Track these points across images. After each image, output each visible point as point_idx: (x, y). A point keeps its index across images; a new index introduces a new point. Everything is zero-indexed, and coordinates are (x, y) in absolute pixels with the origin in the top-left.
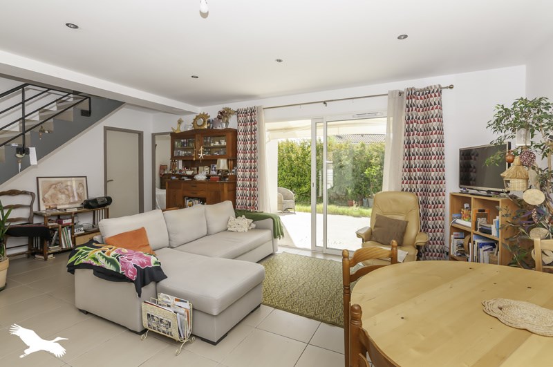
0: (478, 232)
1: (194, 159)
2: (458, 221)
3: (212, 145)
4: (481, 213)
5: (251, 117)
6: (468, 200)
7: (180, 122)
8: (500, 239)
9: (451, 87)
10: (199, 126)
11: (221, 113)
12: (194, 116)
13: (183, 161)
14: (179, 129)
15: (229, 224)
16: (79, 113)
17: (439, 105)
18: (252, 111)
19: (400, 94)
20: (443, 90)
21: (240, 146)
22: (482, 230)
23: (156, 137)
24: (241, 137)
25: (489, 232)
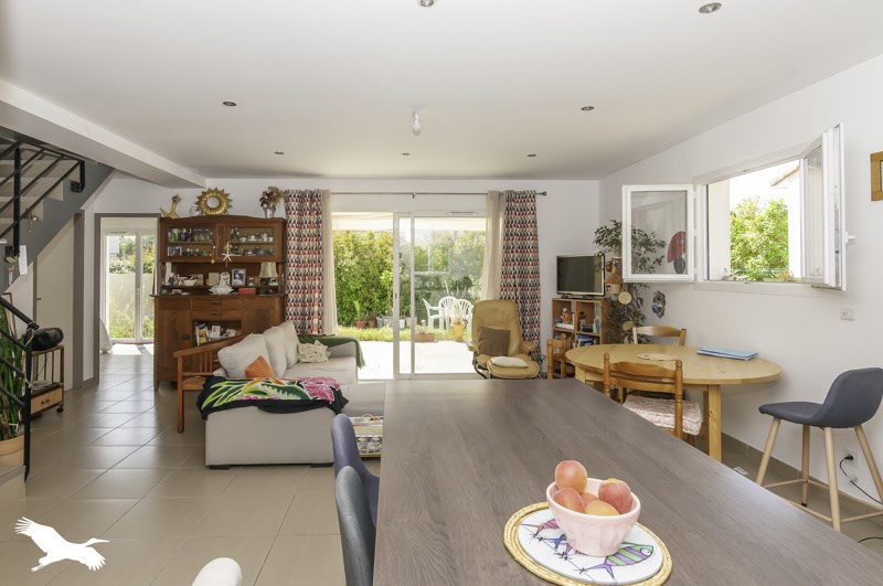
0: (581, 332)
1: (213, 261)
2: (559, 325)
3: (244, 240)
4: (582, 316)
5: (313, 203)
6: (568, 304)
7: (176, 200)
8: (600, 335)
9: (544, 194)
10: (211, 209)
11: (268, 195)
12: (198, 192)
13: (173, 264)
14: (173, 211)
15: (302, 353)
16: (69, 186)
17: (534, 210)
18: (314, 197)
19: (500, 194)
20: (537, 197)
21: (292, 243)
22: (584, 330)
23: (102, 219)
24: (293, 230)
25: (591, 331)
